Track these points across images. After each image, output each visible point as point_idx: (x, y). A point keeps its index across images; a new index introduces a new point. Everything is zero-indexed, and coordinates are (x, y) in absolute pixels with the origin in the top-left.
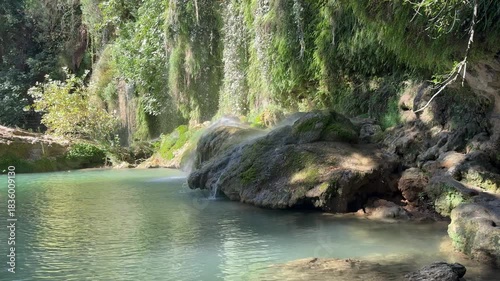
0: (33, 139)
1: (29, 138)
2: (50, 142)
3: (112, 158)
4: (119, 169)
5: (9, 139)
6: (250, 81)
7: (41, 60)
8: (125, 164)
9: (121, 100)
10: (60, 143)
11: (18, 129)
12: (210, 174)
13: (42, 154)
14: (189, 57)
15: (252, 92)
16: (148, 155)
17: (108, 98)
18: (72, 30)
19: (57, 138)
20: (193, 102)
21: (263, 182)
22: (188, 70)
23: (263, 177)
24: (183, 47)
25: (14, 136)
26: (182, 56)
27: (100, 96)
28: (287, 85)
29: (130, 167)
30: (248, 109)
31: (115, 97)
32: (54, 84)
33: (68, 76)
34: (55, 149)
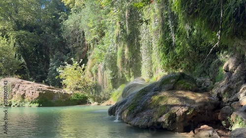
0: (56, 91)
1: (54, 90)
2: (63, 92)
3: (91, 100)
4: (93, 105)
5: (45, 91)
6: (153, 61)
7: (69, 56)
8: (96, 103)
9: (99, 73)
10: (69, 93)
11: (51, 87)
12: (117, 107)
13: (59, 98)
14: (126, 51)
15: (154, 66)
16: (108, 99)
17: (94, 72)
18: (81, 42)
19: (67, 90)
20: (131, 73)
21: (138, 112)
22: (126, 57)
23: (137, 110)
24: (124, 46)
25: (47, 89)
26: (123, 50)
27: (90, 71)
28: (168, 62)
29: (98, 105)
30: (153, 76)
31: (96, 71)
32: (68, 66)
33: (74, 62)
34: (66, 95)
